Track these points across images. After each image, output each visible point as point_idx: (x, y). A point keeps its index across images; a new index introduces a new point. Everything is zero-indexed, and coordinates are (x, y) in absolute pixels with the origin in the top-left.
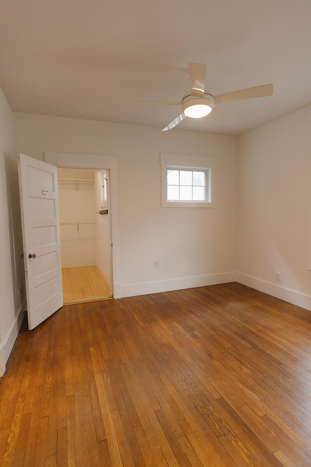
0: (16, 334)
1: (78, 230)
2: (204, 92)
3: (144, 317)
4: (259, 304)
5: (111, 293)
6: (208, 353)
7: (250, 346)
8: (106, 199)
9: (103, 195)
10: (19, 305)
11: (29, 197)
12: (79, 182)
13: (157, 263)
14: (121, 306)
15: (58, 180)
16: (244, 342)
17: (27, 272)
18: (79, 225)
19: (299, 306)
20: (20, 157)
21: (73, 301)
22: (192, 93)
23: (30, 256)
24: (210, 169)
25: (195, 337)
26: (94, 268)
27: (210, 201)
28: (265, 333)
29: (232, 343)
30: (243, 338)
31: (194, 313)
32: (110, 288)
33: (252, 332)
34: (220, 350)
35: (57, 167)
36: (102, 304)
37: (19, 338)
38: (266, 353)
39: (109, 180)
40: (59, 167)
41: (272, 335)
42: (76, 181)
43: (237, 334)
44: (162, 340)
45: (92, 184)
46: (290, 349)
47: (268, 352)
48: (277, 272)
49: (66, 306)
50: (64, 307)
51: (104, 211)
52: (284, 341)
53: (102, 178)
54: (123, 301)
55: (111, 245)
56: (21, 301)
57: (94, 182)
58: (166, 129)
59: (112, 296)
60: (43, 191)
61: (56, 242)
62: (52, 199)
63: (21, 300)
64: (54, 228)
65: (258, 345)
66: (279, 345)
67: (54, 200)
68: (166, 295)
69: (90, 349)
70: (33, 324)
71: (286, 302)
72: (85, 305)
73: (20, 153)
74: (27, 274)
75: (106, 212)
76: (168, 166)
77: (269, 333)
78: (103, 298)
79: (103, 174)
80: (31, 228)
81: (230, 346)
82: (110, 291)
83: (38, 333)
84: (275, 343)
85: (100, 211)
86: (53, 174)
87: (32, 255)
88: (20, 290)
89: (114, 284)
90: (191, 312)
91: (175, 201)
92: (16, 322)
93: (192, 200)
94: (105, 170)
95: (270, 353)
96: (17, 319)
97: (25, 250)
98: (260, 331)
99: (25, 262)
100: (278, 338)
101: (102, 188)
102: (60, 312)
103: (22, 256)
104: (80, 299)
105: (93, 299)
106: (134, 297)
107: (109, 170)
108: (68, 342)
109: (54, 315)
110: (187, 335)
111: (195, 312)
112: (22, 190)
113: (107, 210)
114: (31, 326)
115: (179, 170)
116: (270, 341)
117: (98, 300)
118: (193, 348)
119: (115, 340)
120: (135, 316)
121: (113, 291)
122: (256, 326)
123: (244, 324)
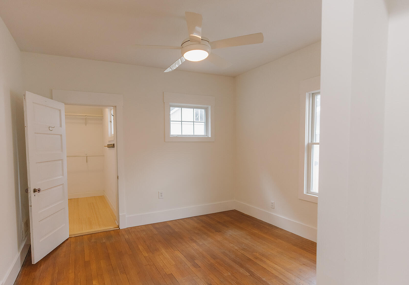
0: (19, 269)
1: (87, 162)
2: (201, 38)
3: (148, 246)
4: (256, 231)
5: (117, 223)
6: (208, 283)
7: (248, 274)
8: (113, 133)
9: (110, 129)
10: (24, 239)
11: (35, 133)
12: (87, 117)
13: (161, 194)
14: (127, 237)
15: (65, 115)
16: (242, 270)
17: (31, 206)
18: (88, 157)
19: (292, 233)
20: (26, 95)
21: (80, 233)
22: (190, 39)
23: (35, 191)
24: (209, 107)
25: (196, 266)
26: (102, 198)
27: (210, 136)
28: (261, 260)
29: (231, 271)
30: (242, 266)
31: (195, 242)
32: (116, 218)
33: (249, 260)
34: (219, 279)
35: (65, 104)
36: (108, 234)
37: (22, 273)
38: (263, 280)
39: (115, 116)
40: (66, 104)
41: (268, 262)
42: (85, 116)
43: (235, 261)
44: (165, 270)
45: (101, 119)
46: (284, 276)
47: (264, 279)
48: (271, 201)
49: (72, 238)
50: (70, 238)
51: (111, 144)
52: (279, 268)
53: (109, 114)
54: (129, 230)
55: (117, 178)
56: (26, 235)
57: (103, 117)
58: (168, 70)
59: (117, 226)
60: (50, 127)
61: (63, 175)
62: (59, 135)
63: (25, 233)
64: (60, 162)
65: (255, 273)
66: (274, 272)
67: (61, 135)
68: (170, 224)
69: (93, 282)
70: (36, 257)
71: (280, 229)
72: (91, 235)
73: (26, 91)
74: (32, 208)
75: (113, 146)
76: (171, 104)
77: (265, 259)
78: (109, 228)
79: (111, 110)
80: (36, 163)
81: (229, 274)
82: (116, 221)
83: (42, 267)
84: (271, 270)
85: (108, 145)
86: (60, 110)
87: (37, 189)
88: (25, 224)
89: (120, 214)
90: (192, 240)
91: (177, 135)
92: (18, 256)
93: (193, 134)
94: (112, 107)
95: (266, 281)
96: (20, 253)
97: (30, 184)
98: (256, 258)
99: (29, 197)
100: (274, 265)
101: (109, 123)
102: (65, 244)
103: (27, 191)
104: (86, 230)
105: (100, 229)
106: (139, 227)
107: (115, 107)
108: (72, 276)
109: (59, 248)
110: (189, 264)
111: (197, 241)
112: (27, 127)
113: (114, 144)
114: (34, 260)
115: (182, 107)
116: (267, 269)
117: (104, 231)
118: (193, 278)
119: (119, 272)
120: (139, 246)
121: (118, 221)
122: (253, 253)
123: (243, 252)
